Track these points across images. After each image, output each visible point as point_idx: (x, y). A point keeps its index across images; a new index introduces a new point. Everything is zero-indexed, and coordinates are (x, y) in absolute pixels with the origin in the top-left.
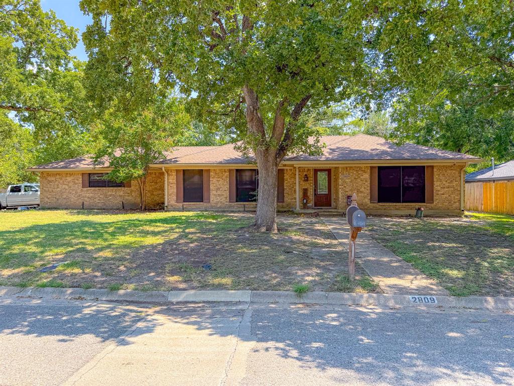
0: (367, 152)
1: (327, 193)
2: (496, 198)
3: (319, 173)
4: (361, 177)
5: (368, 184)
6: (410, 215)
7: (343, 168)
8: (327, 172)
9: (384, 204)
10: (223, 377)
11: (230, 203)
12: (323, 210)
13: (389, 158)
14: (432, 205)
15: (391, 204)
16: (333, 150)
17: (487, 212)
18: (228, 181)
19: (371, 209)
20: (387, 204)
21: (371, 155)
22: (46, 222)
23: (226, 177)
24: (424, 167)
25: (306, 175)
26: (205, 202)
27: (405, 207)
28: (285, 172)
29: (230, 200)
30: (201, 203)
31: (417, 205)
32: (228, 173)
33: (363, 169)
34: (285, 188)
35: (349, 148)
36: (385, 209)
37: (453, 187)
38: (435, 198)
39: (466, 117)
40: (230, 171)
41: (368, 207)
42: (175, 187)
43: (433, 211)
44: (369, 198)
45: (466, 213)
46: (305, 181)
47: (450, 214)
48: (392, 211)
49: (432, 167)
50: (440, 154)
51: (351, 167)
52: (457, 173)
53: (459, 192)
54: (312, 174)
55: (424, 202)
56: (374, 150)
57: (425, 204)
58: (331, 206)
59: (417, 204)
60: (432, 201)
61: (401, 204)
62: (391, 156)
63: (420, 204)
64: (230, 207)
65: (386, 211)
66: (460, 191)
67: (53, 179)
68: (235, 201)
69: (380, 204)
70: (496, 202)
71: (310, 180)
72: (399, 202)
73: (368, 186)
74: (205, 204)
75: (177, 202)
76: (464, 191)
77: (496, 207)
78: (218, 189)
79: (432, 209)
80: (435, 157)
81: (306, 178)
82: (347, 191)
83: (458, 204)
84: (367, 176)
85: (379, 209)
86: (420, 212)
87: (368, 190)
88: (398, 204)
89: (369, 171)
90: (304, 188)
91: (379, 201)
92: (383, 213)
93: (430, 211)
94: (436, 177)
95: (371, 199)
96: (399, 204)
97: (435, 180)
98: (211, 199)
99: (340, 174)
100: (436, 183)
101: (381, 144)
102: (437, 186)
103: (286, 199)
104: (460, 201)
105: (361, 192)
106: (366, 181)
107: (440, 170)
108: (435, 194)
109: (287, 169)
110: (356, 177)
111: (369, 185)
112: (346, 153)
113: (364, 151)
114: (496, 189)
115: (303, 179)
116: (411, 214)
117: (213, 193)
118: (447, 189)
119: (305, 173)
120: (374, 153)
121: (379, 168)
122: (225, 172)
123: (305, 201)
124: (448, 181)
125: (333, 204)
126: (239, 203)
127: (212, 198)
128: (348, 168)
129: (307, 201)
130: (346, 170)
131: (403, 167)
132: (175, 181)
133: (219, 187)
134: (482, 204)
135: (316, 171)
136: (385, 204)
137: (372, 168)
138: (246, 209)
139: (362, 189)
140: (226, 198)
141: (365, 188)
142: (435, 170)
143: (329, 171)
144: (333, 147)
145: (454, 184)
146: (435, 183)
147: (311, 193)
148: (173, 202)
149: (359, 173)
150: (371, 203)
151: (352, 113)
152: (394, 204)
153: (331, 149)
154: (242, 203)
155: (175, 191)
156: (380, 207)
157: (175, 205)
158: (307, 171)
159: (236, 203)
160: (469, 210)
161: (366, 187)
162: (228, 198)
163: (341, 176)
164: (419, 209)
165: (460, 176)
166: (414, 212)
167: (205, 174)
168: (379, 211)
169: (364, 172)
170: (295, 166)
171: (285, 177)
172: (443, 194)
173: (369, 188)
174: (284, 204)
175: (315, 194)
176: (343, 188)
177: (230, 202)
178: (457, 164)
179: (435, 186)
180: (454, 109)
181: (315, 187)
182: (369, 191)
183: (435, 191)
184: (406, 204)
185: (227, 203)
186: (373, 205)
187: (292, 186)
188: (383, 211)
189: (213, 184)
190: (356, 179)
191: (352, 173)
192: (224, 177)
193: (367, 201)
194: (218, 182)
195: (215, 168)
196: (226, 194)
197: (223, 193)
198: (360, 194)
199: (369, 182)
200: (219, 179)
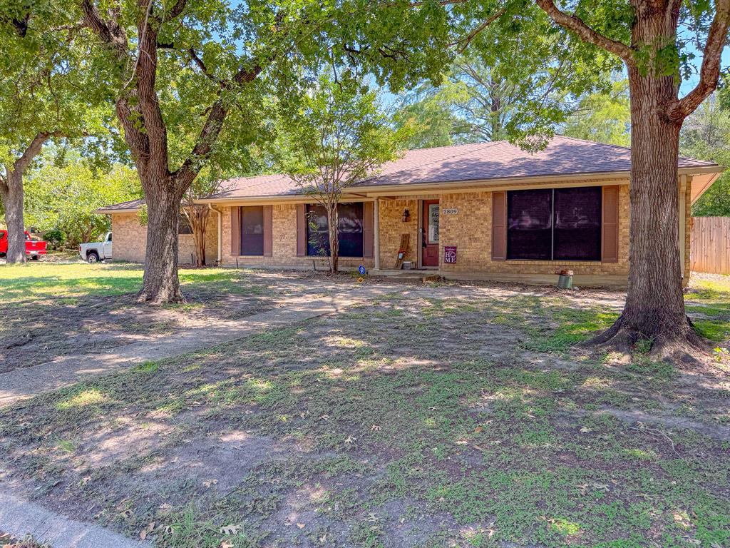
3: (432, 208)
4: (477, 212)
5: (488, 224)
7: (445, 197)
9: (516, 262)
11: (299, 258)
13: (524, 174)
14: (615, 266)
15: (529, 262)
16: (447, 165)
18: (295, 222)
19: (493, 271)
20: (523, 262)
23: (293, 217)
24: (598, 189)
25: (407, 212)
29: (298, 252)
30: (261, 257)
32: (295, 211)
33: (480, 197)
36: (518, 272)
38: (621, 251)
40: (297, 206)
41: (488, 268)
42: (230, 232)
43: (616, 278)
44: (490, 251)
46: (405, 221)
48: (534, 276)
49: (617, 188)
51: (459, 194)
54: (415, 211)
55: (598, 259)
57: (599, 263)
59: (582, 263)
60: (615, 257)
61: (551, 262)
64: (298, 263)
65: (521, 276)
68: (304, 254)
69: (510, 262)
71: (414, 220)
72: (548, 258)
73: (488, 230)
74: (266, 259)
75: (232, 255)
78: (283, 235)
79: (614, 274)
81: (407, 217)
82: (451, 239)
84: (486, 209)
85: (508, 272)
86: (563, 278)
87: (487, 236)
88: (543, 263)
89: (490, 200)
90: (403, 233)
91: (509, 257)
92: (515, 280)
93: (611, 277)
94: (623, 208)
95: (493, 254)
96: (547, 262)
97: (621, 213)
98: (274, 251)
99: (441, 207)
100: (624, 222)
105: (476, 240)
106: (485, 220)
108: (621, 244)
110: (468, 213)
111: (490, 227)
115: (402, 218)
117: (276, 241)
119: (405, 208)
121: (510, 193)
122: (292, 209)
123: (401, 256)
126: (309, 257)
127: (275, 249)
128: (454, 197)
129: (403, 257)
130: (449, 200)
131: (558, 191)
132: (230, 223)
133: (284, 232)
135: (425, 203)
136: (519, 262)
137: (495, 194)
139: (479, 235)
140: (293, 249)
141: (483, 232)
142: (621, 194)
146: (621, 221)
148: (227, 255)
149: (474, 204)
150: (493, 260)
154: (312, 258)
155: (230, 238)
156: (510, 268)
157: (231, 259)
159: (306, 258)
161: (484, 230)
162: (295, 251)
163: (442, 211)
164: (563, 273)
167: (266, 214)
168: (508, 275)
169: (482, 202)
173: (490, 233)
175: (424, 245)
176: (445, 233)
177: (297, 256)
179: (621, 227)
181: (424, 232)
182: (489, 238)
183: (621, 238)
185: (294, 258)
186: (496, 263)
187: (385, 230)
188: (515, 276)
189: (276, 227)
190: (467, 215)
191: (460, 204)
192: (290, 217)
193: (486, 256)
194: (283, 225)
195: (279, 203)
196: (293, 243)
197: (290, 243)
198: (473, 244)
199: (491, 221)
200: (284, 220)
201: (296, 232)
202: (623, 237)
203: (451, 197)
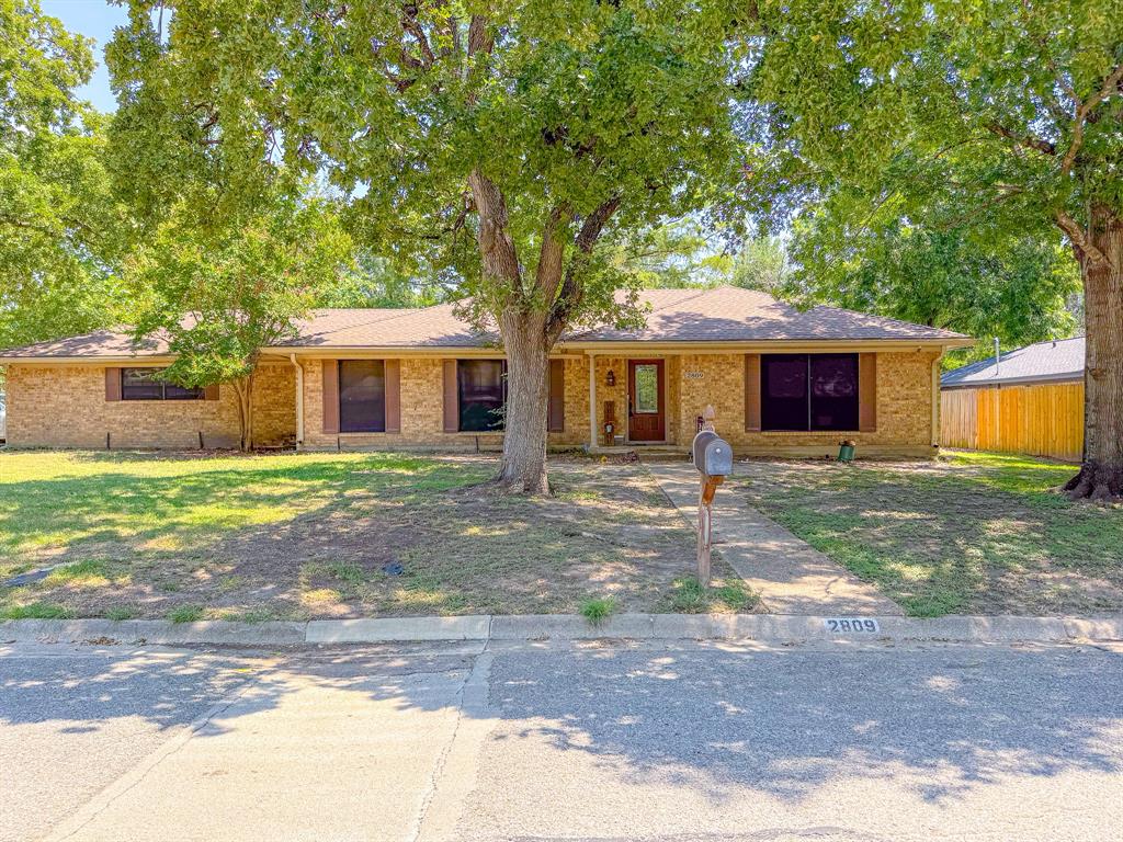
0: (738, 323)
1: (655, 411)
2: (1003, 420)
3: (639, 369)
4: (727, 377)
5: (741, 390)
6: (827, 456)
7: (689, 358)
8: (655, 366)
9: (773, 434)
10: (427, 791)
11: (446, 435)
12: (647, 448)
13: (784, 336)
14: (873, 436)
15: (787, 433)
16: (669, 319)
17: (985, 451)
18: (440, 384)
19: (748, 445)
20: (780, 434)
21: (748, 329)
22: (21, 478)
23: (437, 376)
24: (856, 355)
25: (611, 373)
26: (390, 433)
27: (816, 440)
28: (566, 366)
29: (445, 427)
30: (380, 434)
31: (842, 435)
32: (440, 369)
33: (731, 360)
34: (566, 399)
35: (701, 315)
36: (775, 445)
37: (916, 397)
38: (879, 420)
39: (942, 253)
40: (445, 362)
41: (742, 441)
42: (320, 398)
43: (875, 448)
44: (743, 421)
45: (943, 452)
46: (608, 384)
47: (910, 454)
48: (790, 448)
49: (874, 355)
50: (888, 328)
51: (706, 356)
52: (924, 368)
53: (927, 408)
54: (623, 370)
55: (856, 429)
56: (753, 319)
57: (859, 433)
58: (664, 439)
59: (842, 433)
60: (873, 427)
61: (809, 433)
62: (787, 333)
63: (848, 433)
64: (445, 442)
65: (778, 448)
66: (931, 405)
67: (37, 381)
68: (456, 429)
69: (766, 433)
70: (1003, 429)
71: (620, 384)
72: (801, 426)
73: (741, 397)
74: (389, 437)
75: (324, 433)
76: (939, 405)
77: (1003, 438)
78: (418, 404)
79: (873, 443)
80: (877, 335)
81: (612, 379)
82: (697, 408)
83: (925, 432)
84: (738, 374)
85: (763, 445)
86: (848, 448)
87: (740, 404)
88: (802, 433)
89: (742, 363)
90: (607, 400)
91: (763, 429)
92: (771, 453)
93: (871, 447)
94: (881, 376)
95: (747, 424)
96: (806, 433)
97: (879, 382)
98: (403, 426)
99: (683, 371)
100: (881, 390)
101: (768, 308)
102: (884, 396)
103: (567, 425)
104: (929, 426)
105: (727, 409)
106: (737, 386)
107: (889, 362)
108: (878, 413)
109: (570, 360)
110: (717, 377)
111: (743, 394)
112: (696, 327)
113: (731, 321)
114: (1002, 403)
115: (605, 381)
116: (830, 454)
117: (406, 411)
118: (903, 402)
119: (608, 369)
120: (753, 324)
121: (764, 357)
122: (434, 365)
123: (609, 429)
124: (906, 386)
125: (669, 435)
126: (465, 434)
127: (405, 423)
128: (700, 359)
129: (613, 430)
130: (694, 362)
131: (814, 356)
132: (319, 385)
133: (421, 398)
134: (975, 434)
135: (632, 364)
136: (776, 434)
137: (748, 357)
138: (481, 447)
139: (729, 403)
140: (437, 422)
141: (734, 400)
142: (879, 362)
143: (660, 363)
144: (667, 313)
145: (919, 390)
146: (879, 389)
147: (621, 412)
148: (316, 433)
149: (723, 367)
150: (747, 431)
151: (709, 242)
152: (795, 433)
153: (663, 317)
154: (472, 434)
155: (321, 408)
156: (766, 440)
157: (321, 439)
158: (613, 365)
159: (460, 434)
160: (949, 447)
161: (736, 397)
162: (441, 424)
163: (684, 374)
164: (846, 444)
165: (931, 375)
166: (835, 451)
167: (388, 371)
168: (763, 448)
169: (733, 365)
170: (586, 352)
171: (565, 378)
172: (896, 413)
173: (742, 401)
174: (564, 435)
175: (631, 414)
176: (688, 401)
177: (445, 431)
178: (923, 350)
179: (878, 395)
180: (919, 237)
181: (630, 398)
182: (742, 407)
183: (878, 407)
184: (820, 433)
185: (439, 434)
186: (750, 435)
187: (581, 396)
188: (772, 448)
189: (407, 391)
190: (716, 381)
191: (707, 367)
192: (431, 377)
193: (739, 427)
194: (419, 388)
195: (410, 357)
196: (438, 414)
197: (431, 413)
198: (723, 414)
199: (743, 388)
200: (419, 381)
201: (441, 398)
202: (882, 405)
203: (696, 359)
